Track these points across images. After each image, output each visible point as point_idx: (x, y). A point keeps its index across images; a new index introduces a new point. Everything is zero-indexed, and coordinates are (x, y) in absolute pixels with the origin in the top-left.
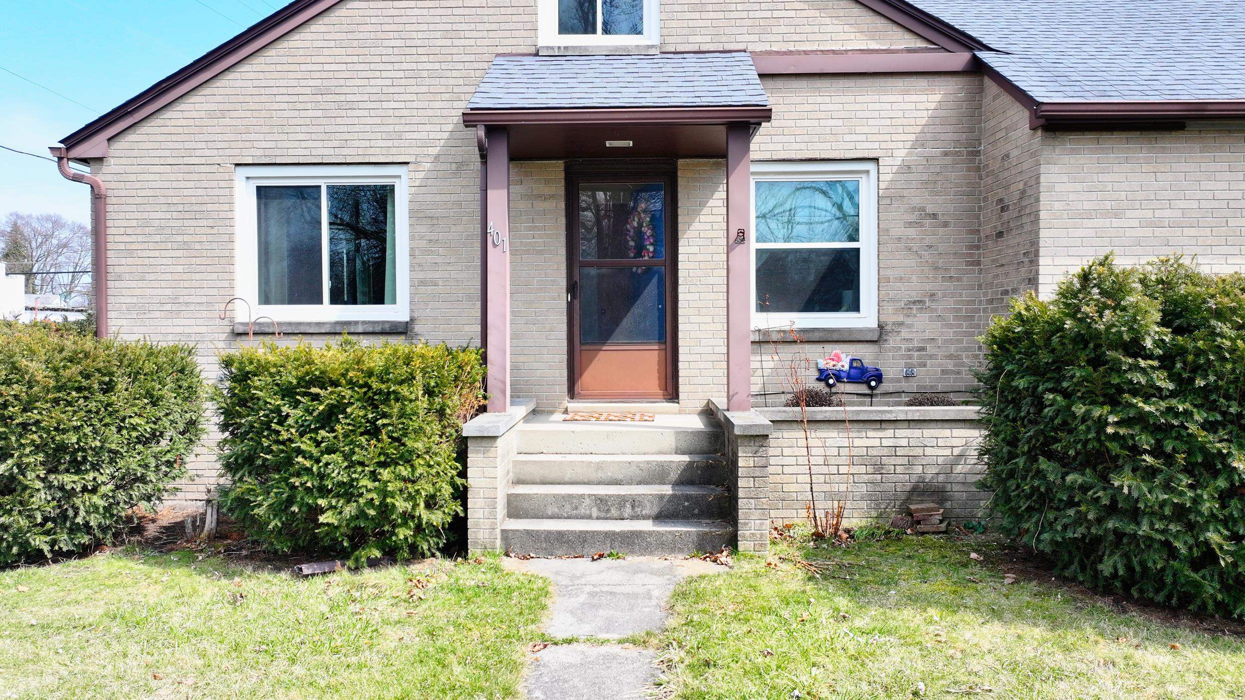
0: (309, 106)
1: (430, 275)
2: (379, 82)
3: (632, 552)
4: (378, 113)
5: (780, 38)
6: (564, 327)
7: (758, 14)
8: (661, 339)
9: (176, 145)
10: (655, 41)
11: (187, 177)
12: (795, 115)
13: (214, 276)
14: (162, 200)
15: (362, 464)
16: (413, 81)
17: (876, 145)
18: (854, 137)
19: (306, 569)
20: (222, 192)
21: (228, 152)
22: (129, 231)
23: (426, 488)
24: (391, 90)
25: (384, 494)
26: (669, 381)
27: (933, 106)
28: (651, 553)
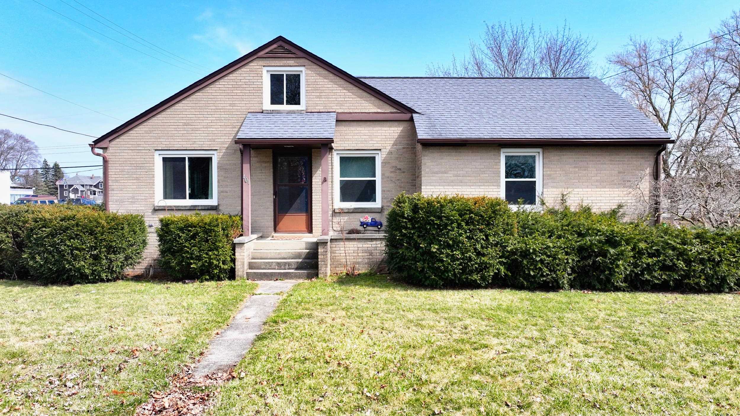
0: (182, 129)
1: (225, 189)
2: (207, 121)
3: (287, 279)
4: (206, 132)
5: (347, 108)
6: (272, 207)
7: (340, 99)
8: (307, 211)
9: (134, 143)
10: (304, 108)
11: (138, 154)
12: (352, 134)
13: (147, 189)
14: (129, 162)
15: (203, 250)
16: (219, 121)
17: (380, 145)
18: (373, 142)
19: (187, 281)
20: (150, 160)
21: (153, 146)
22: (116, 173)
23: (222, 258)
24: (211, 124)
25: (210, 259)
26: (310, 227)
27: (399, 132)
28: (293, 279)
